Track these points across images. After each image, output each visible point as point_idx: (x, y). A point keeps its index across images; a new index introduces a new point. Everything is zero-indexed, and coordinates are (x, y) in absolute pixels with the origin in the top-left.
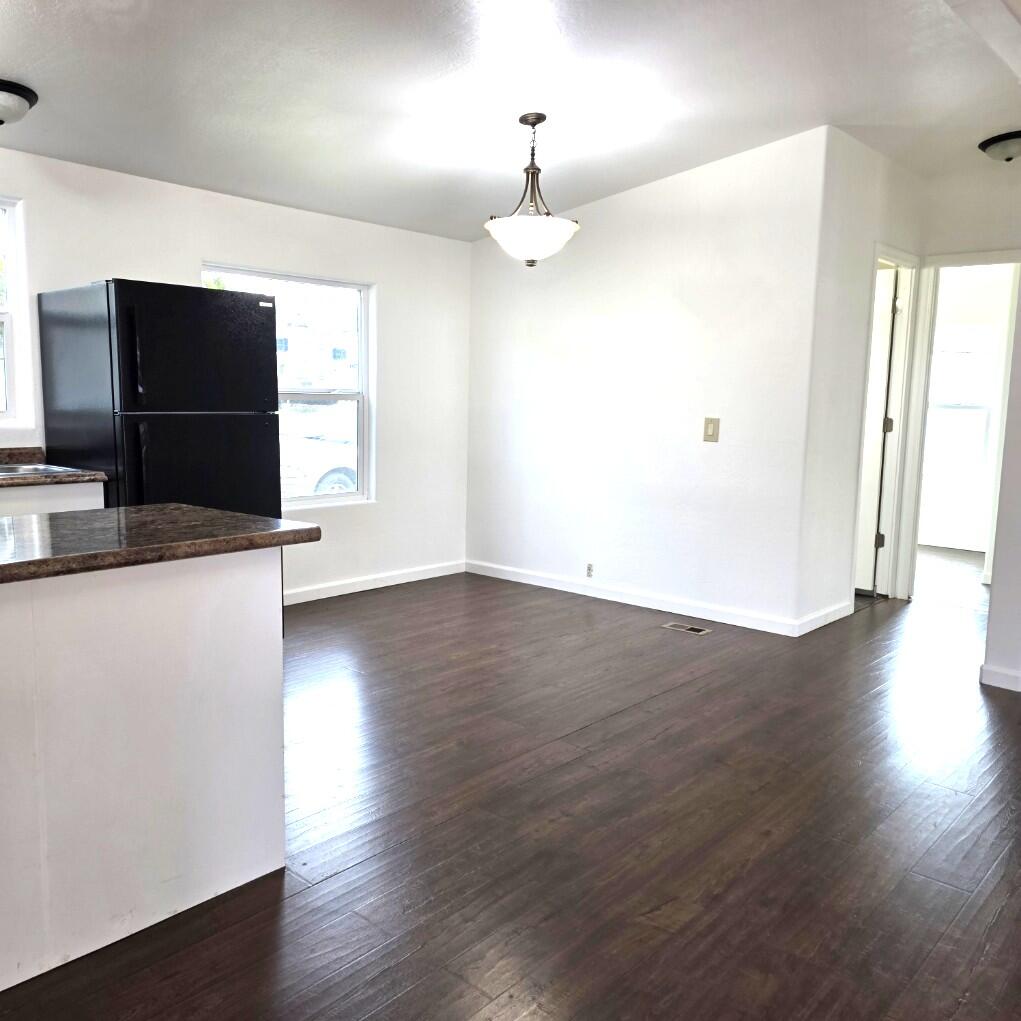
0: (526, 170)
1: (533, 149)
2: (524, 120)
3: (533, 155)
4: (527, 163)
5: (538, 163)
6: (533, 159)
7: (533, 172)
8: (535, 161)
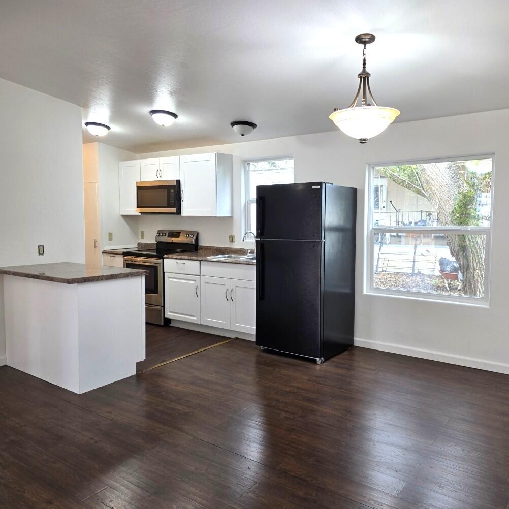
0: (360, 76)
1: (364, 60)
2: (359, 39)
3: (364, 64)
4: (360, 70)
5: (368, 69)
6: (364, 67)
7: (364, 76)
8: (366, 68)
